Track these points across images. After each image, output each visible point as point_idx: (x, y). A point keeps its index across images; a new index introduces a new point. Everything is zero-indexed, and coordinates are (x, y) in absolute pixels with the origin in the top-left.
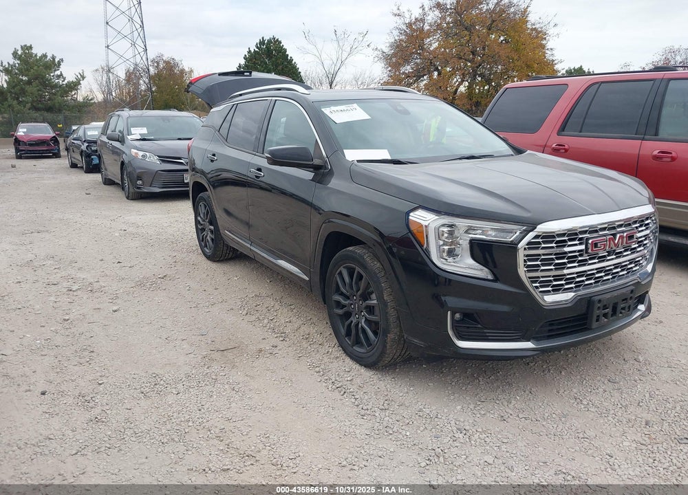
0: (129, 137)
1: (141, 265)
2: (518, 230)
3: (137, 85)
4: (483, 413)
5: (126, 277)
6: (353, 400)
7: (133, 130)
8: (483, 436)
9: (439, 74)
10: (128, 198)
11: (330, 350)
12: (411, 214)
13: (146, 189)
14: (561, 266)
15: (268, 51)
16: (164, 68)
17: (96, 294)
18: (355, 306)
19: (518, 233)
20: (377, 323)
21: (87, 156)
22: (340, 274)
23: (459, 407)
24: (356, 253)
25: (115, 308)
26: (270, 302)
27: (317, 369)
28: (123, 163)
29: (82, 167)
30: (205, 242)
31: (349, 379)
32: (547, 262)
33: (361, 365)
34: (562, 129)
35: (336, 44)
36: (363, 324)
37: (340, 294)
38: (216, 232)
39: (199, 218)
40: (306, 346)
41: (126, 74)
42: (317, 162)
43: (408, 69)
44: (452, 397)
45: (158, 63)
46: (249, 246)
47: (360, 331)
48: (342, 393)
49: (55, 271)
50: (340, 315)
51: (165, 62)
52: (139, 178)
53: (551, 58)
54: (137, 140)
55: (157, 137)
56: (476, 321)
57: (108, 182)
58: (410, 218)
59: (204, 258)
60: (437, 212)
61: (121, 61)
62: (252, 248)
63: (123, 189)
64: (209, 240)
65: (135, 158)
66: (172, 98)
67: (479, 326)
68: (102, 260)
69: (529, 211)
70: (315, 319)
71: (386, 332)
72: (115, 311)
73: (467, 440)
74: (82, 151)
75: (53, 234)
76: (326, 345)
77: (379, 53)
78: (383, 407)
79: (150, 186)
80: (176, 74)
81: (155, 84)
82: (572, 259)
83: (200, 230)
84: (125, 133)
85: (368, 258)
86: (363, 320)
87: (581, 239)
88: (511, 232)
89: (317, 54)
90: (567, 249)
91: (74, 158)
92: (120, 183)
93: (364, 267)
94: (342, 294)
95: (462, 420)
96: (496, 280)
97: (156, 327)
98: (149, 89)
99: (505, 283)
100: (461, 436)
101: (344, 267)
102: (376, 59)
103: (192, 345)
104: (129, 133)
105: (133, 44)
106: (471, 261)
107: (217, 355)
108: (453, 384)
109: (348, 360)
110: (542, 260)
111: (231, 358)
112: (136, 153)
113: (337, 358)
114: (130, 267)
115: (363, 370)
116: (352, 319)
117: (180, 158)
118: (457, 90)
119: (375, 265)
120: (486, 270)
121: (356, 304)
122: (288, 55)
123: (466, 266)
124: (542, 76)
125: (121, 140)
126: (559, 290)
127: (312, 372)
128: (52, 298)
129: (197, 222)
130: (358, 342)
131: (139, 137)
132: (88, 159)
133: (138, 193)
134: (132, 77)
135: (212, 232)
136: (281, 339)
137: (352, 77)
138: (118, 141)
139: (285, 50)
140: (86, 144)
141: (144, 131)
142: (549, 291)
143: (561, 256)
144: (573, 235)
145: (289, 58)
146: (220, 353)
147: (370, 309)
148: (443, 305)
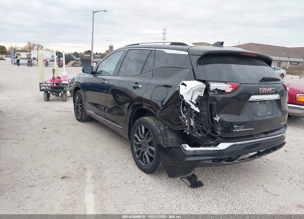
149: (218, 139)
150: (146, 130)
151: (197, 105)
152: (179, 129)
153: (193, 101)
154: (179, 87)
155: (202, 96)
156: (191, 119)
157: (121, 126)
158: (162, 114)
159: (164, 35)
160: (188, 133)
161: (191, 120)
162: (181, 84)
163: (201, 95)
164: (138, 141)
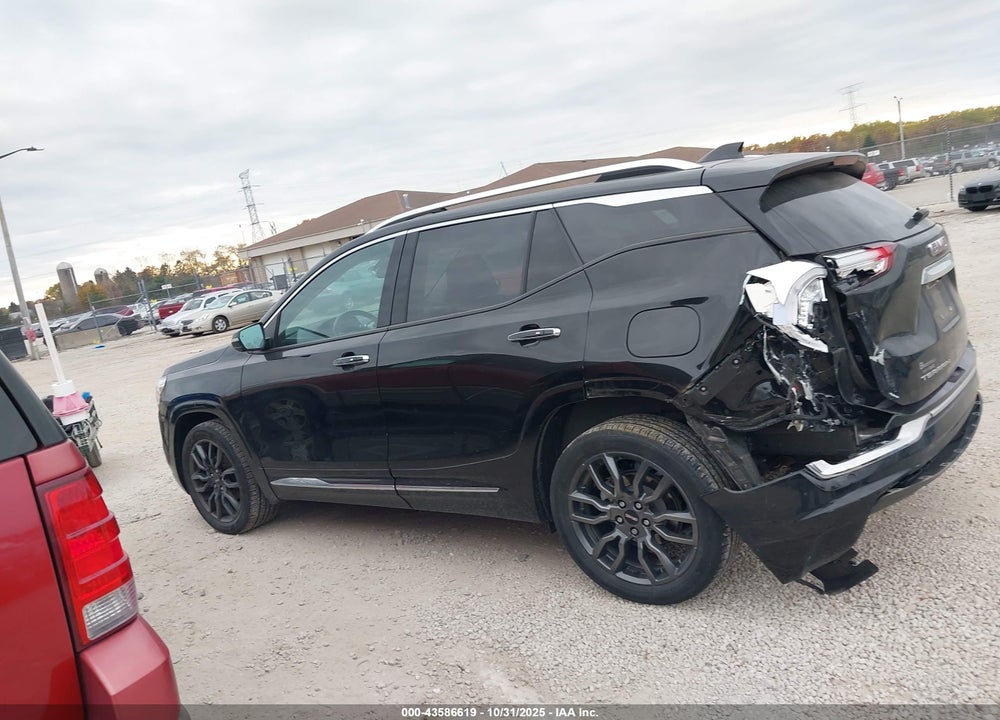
149: (893, 417)
150: (625, 465)
151: (817, 333)
152: (763, 424)
153: (804, 323)
154: (746, 293)
155: (825, 299)
156: (801, 382)
157: (490, 486)
158: (704, 394)
159: (248, 194)
160: (801, 428)
161: (804, 384)
162: (749, 283)
163: (817, 300)
164: (595, 512)
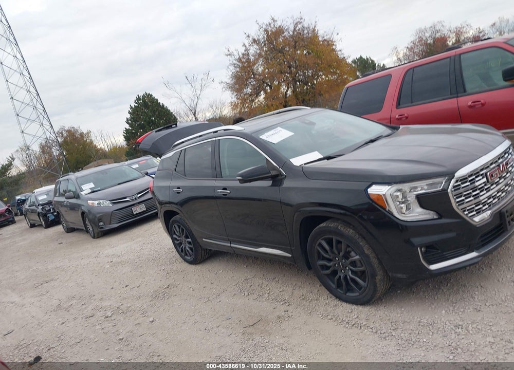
0: (83, 193)
1: (145, 283)
2: (443, 180)
3: (50, 154)
4: (462, 310)
5: (141, 295)
6: (370, 330)
7: (83, 187)
8: (474, 326)
9: (271, 88)
10: (94, 237)
11: (327, 302)
12: (369, 190)
13: (108, 227)
14: (476, 196)
15: (145, 104)
16: (67, 136)
17: (128, 314)
18: (339, 265)
19: (444, 183)
20: (363, 272)
21: (44, 215)
22: (320, 245)
23: (444, 312)
24: (330, 227)
25: (151, 319)
26: (258, 281)
27: (330, 317)
28: (83, 213)
29: (41, 225)
30: (185, 252)
31: (355, 316)
32: (468, 196)
33: (357, 304)
34: (398, 105)
35: (189, 86)
36: (351, 275)
37: (322, 260)
38: (195, 242)
39: (175, 236)
40: (308, 304)
41: (40, 147)
42: (273, 173)
43: (248, 90)
44: (433, 307)
45: (62, 133)
46: (229, 245)
47: (350, 281)
48: (359, 327)
49: (84, 306)
50: (327, 275)
51: (67, 131)
52: (100, 220)
53: (342, 56)
54: (89, 193)
55: (103, 187)
56: (436, 249)
57: (70, 230)
58: (369, 192)
59: (186, 264)
60: (389, 184)
61: (35, 139)
62: (232, 245)
63: (87, 232)
64: (188, 249)
65: (93, 207)
66: (80, 155)
67: (440, 251)
68: (113, 288)
69: (444, 166)
70: (299, 284)
71: (374, 276)
72: (153, 322)
73: (466, 331)
74: (39, 213)
75: (58, 280)
76: (322, 299)
77: (224, 85)
78: (393, 328)
79: (110, 224)
80: (77, 137)
81: (64, 149)
82: (482, 189)
83: (177, 245)
84: (78, 190)
85: (341, 228)
86: (350, 273)
87: (481, 175)
88: (438, 183)
89: (179, 96)
90: (477, 184)
91: (32, 220)
92: (84, 228)
93: (341, 234)
94: (324, 259)
95: (452, 319)
96: (441, 217)
97: (191, 323)
98: (61, 154)
99: (447, 217)
100: (460, 330)
101: (322, 240)
102: (224, 89)
103: (227, 328)
104: (82, 190)
105: (42, 125)
106: (420, 210)
107: (250, 330)
108: (427, 297)
109: (345, 304)
110: (464, 196)
111: (263, 328)
112: (92, 203)
113: (336, 305)
114: (138, 287)
115: (360, 308)
116: (339, 274)
117: (125, 198)
118: (286, 95)
119: (350, 232)
120: (432, 212)
121: (338, 263)
122: (160, 103)
123: (417, 214)
124: (368, 73)
125: (77, 196)
126: (480, 212)
127: (326, 320)
128: (98, 327)
129: (173, 240)
130: (349, 289)
131: (90, 191)
132: (45, 218)
133: (102, 231)
134: (45, 149)
135: (189, 243)
136: (287, 304)
137: (208, 106)
138: (74, 198)
139: (157, 100)
140: (40, 207)
141: (92, 185)
142: (474, 215)
143: (474, 189)
144: (476, 173)
145: (161, 105)
146: (252, 328)
147: (354, 264)
148: (412, 244)
